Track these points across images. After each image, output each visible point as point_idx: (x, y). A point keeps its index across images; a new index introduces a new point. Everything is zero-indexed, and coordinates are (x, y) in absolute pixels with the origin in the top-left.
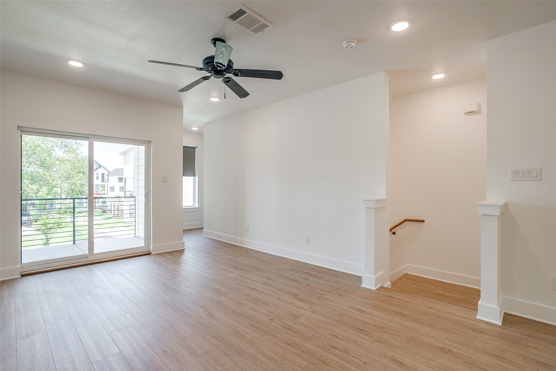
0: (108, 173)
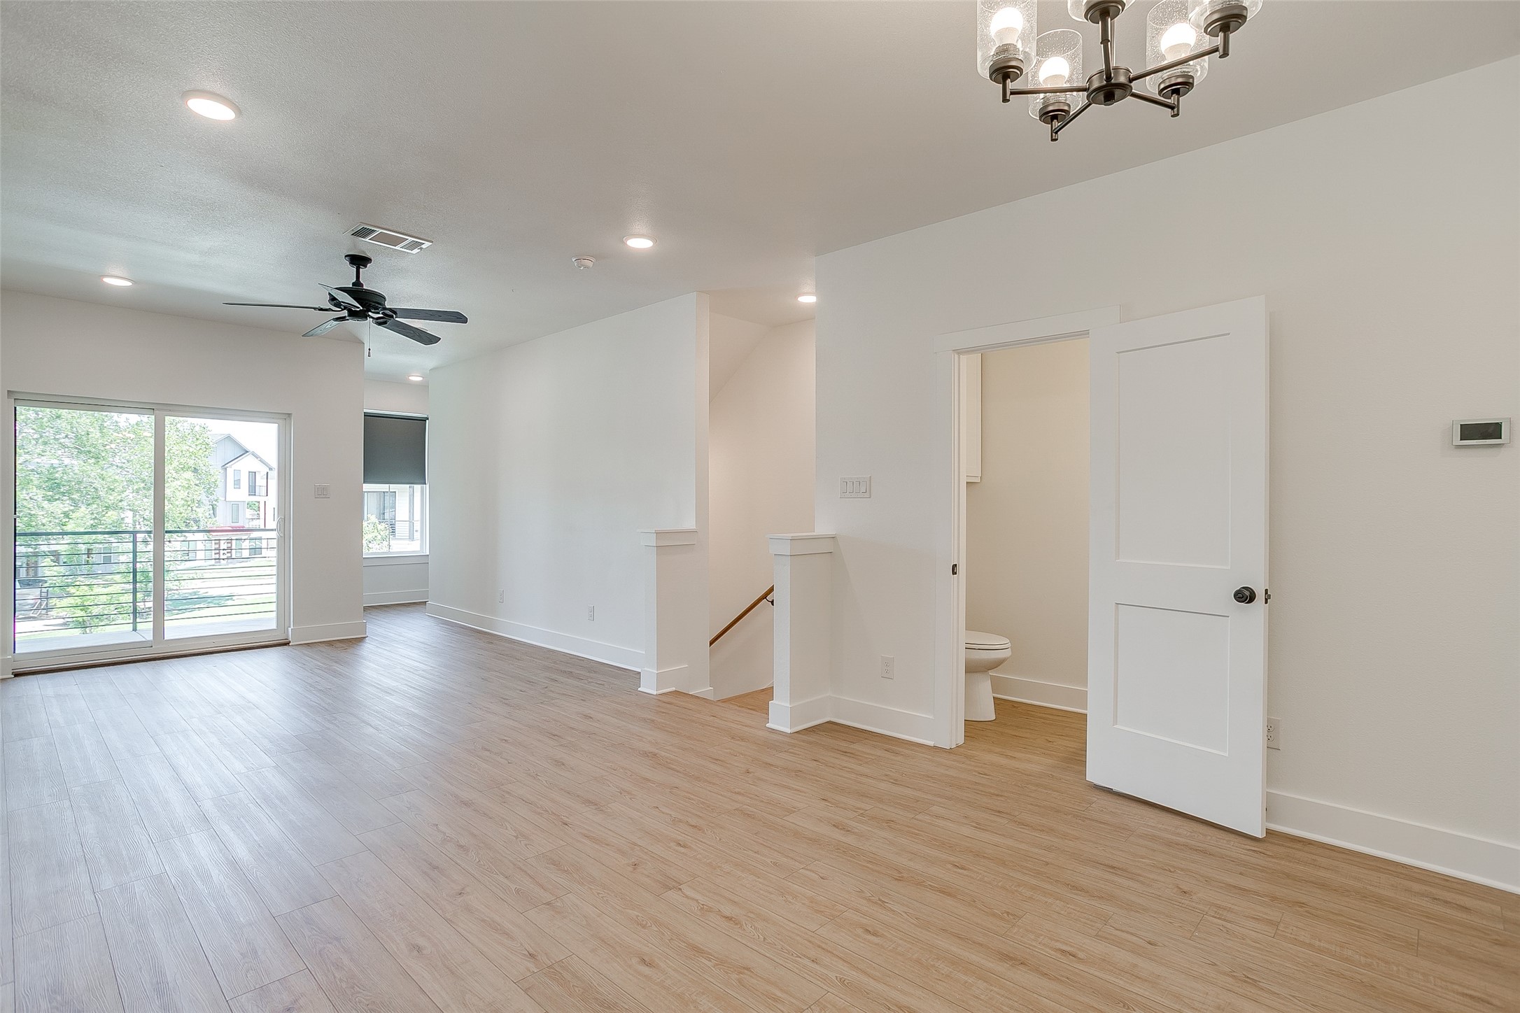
0: (268, 471)
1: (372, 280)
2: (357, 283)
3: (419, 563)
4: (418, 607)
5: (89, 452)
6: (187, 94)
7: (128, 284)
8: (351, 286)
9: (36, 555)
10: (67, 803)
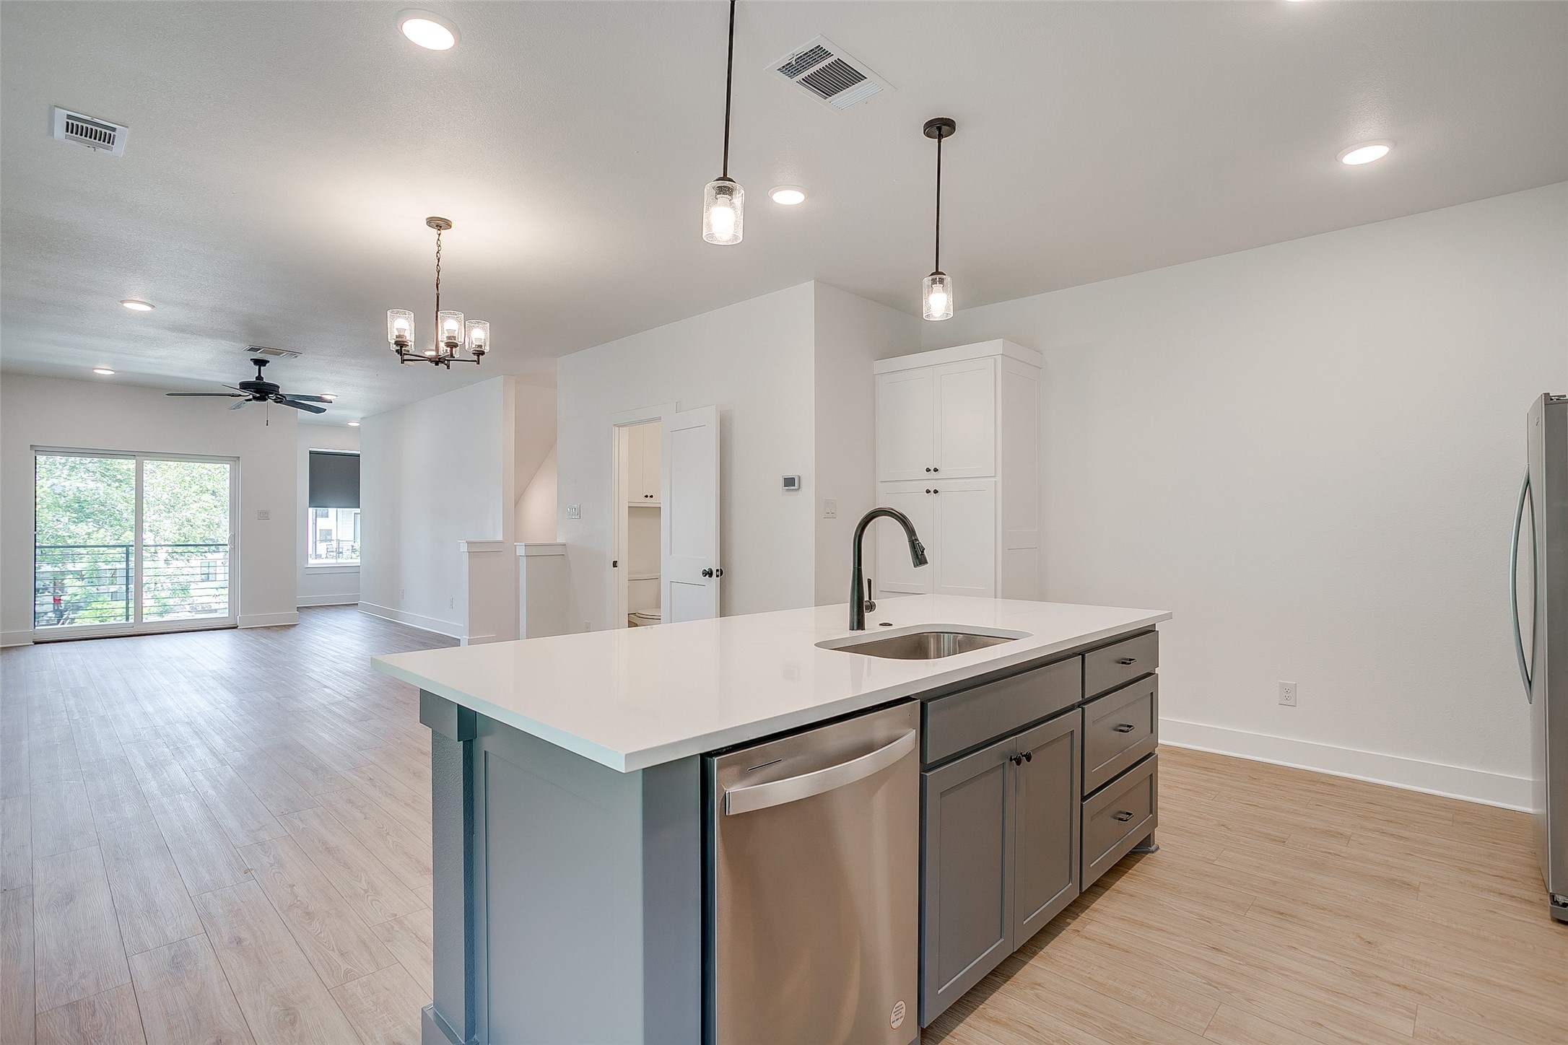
1: (269, 376)
2: (259, 378)
3: (355, 570)
4: (353, 607)
5: (115, 476)
6: (122, 302)
7: (113, 373)
8: (255, 380)
9: (63, 573)
10: (61, 694)
